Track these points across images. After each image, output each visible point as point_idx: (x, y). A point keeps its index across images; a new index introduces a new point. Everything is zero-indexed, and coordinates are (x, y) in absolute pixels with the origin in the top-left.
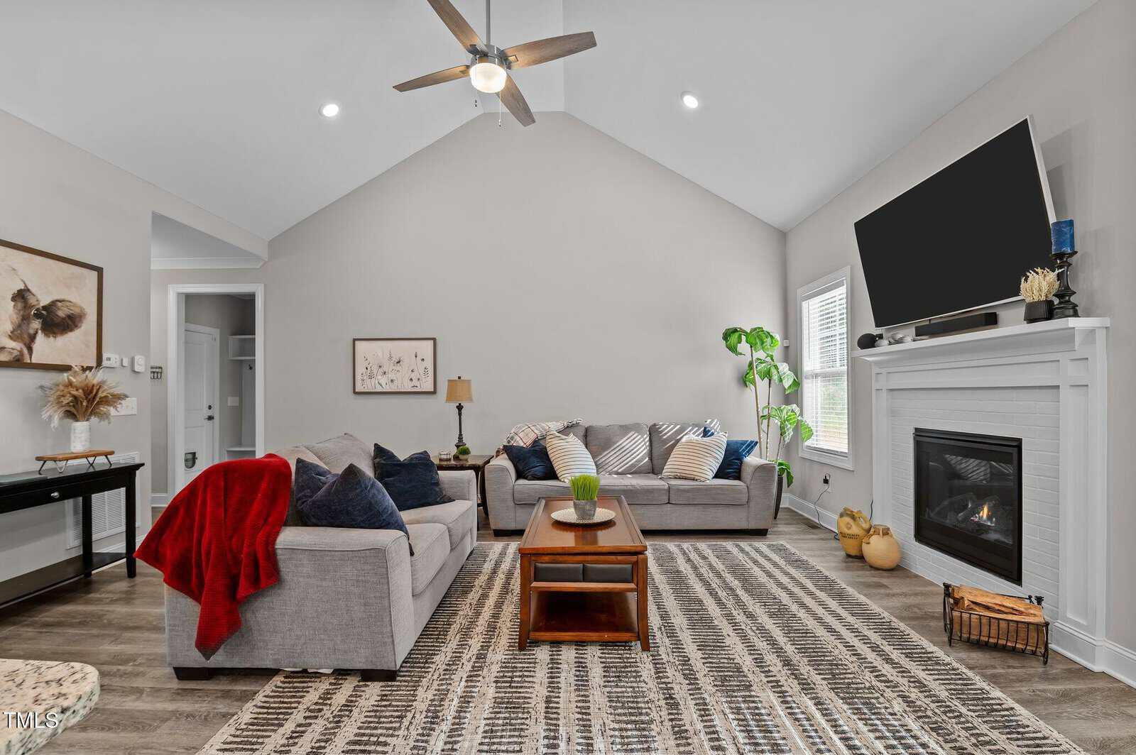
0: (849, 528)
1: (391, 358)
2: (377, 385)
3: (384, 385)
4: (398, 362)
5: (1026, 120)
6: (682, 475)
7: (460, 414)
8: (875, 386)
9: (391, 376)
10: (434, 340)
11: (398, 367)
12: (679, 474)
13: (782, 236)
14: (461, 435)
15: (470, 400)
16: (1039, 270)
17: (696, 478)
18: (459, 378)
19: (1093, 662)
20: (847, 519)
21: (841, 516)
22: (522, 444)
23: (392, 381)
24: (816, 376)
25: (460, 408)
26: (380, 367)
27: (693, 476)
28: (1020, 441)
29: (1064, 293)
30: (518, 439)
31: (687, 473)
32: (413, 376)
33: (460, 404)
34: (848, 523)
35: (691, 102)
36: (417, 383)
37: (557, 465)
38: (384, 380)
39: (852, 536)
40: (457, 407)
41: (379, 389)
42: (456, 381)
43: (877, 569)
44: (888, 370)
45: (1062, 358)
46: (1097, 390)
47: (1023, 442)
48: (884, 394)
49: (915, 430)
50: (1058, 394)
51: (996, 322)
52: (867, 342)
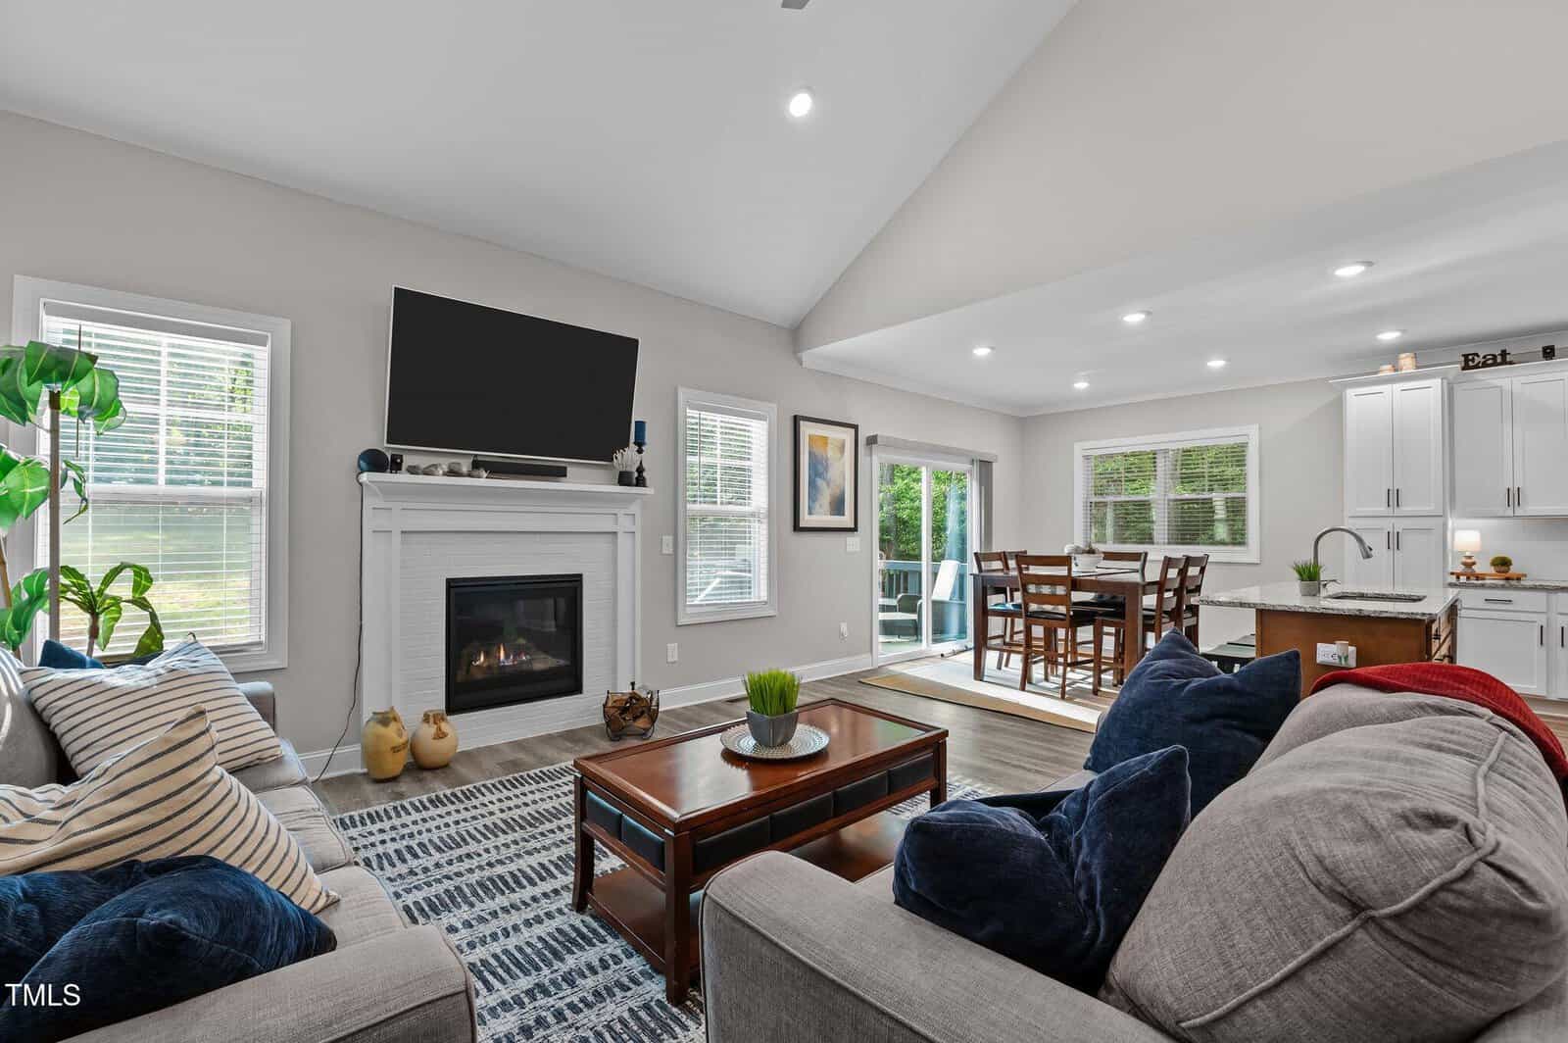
0: (401, 736)
29: (640, 469)
34: (398, 729)
39: (404, 746)
44: (405, 505)
45: (621, 512)
46: (638, 536)
47: (584, 577)
48: (397, 538)
49: (449, 581)
50: (616, 537)
51: (564, 475)
52: (376, 462)
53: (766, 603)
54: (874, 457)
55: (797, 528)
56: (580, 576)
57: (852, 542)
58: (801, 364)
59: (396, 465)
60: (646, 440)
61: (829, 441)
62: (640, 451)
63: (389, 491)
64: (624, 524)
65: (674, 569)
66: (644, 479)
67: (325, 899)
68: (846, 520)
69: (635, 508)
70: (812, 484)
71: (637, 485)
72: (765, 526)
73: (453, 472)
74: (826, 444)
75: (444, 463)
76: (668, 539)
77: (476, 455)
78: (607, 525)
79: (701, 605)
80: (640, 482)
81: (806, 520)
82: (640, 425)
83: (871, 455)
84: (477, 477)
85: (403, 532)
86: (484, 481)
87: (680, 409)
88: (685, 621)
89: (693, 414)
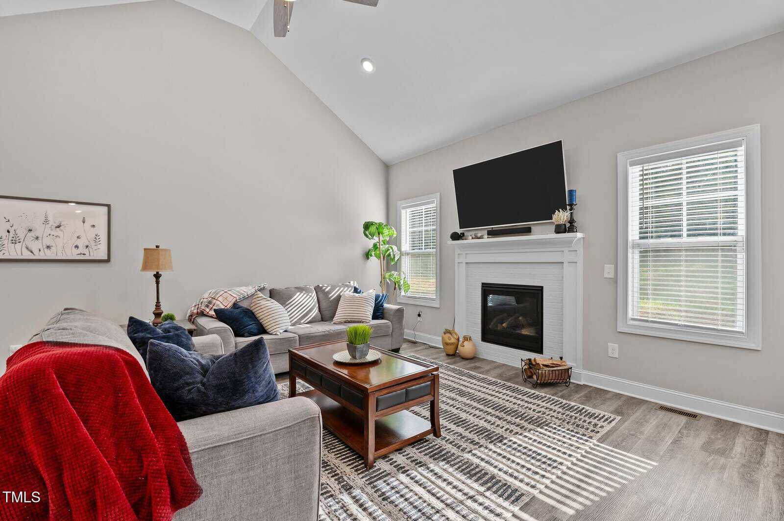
0: (450, 340)
1: (46, 221)
2: (25, 250)
3: (36, 251)
4: (59, 227)
5: (561, 141)
6: (351, 320)
7: (158, 283)
8: (457, 261)
9: (48, 241)
10: (109, 206)
11: (58, 232)
12: (349, 319)
13: (387, 167)
14: (158, 302)
15: (171, 268)
16: (560, 210)
17: (363, 320)
18: (157, 247)
19: (580, 381)
20: (448, 335)
21: (445, 333)
22: (223, 307)
23: (48, 247)
24: (408, 254)
25: (157, 276)
26: (30, 230)
27: (360, 320)
28: (542, 287)
29: (572, 221)
30: (219, 303)
31: (356, 318)
32: (80, 243)
33: (157, 273)
34: (449, 337)
35: (368, 67)
36: (86, 251)
37: (266, 323)
38: (35, 246)
39: (451, 344)
40: (155, 275)
41: (27, 255)
42: (154, 249)
43: (467, 359)
45: (564, 250)
46: (579, 265)
47: (544, 289)
48: (464, 266)
49: (482, 284)
50: (563, 266)
51: (531, 232)
52: (456, 237)
53: (744, 334)
59: (462, 237)
60: (576, 203)
62: (572, 209)
64: (567, 256)
65: (616, 289)
66: (575, 227)
69: (574, 247)
71: (570, 231)
73: (476, 238)
75: (475, 233)
76: (610, 267)
77: (488, 228)
78: (556, 257)
79: (648, 322)
80: (572, 229)
82: (572, 193)
84: (483, 238)
85: (467, 263)
86: (486, 240)
87: (620, 170)
88: (626, 329)
89: (639, 168)
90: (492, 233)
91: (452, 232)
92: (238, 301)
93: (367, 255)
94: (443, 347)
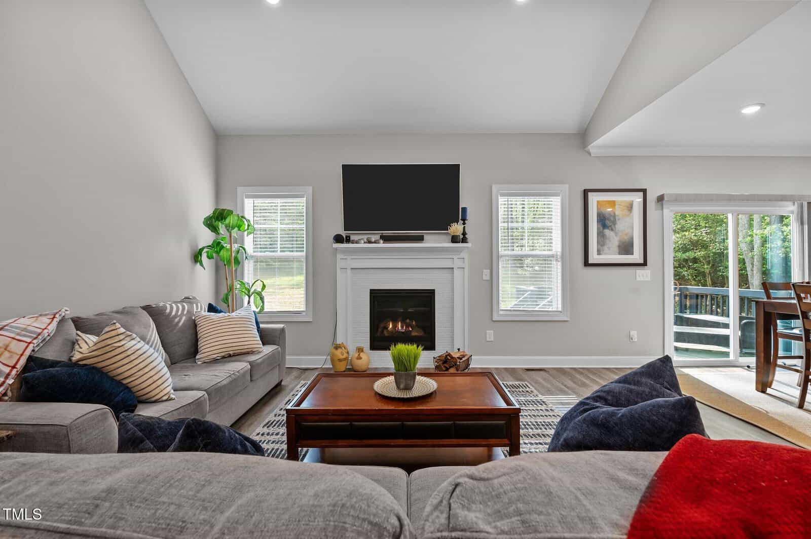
0: (343, 355)
5: (459, 164)
8: (339, 266)
16: (455, 223)
17: (254, 349)
24: (253, 258)
27: (250, 350)
29: (464, 234)
34: (341, 352)
39: (344, 359)
44: (353, 257)
45: (455, 257)
46: (466, 270)
47: (436, 291)
48: (349, 271)
49: (371, 290)
50: (453, 271)
51: (423, 240)
52: (338, 239)
53: (561, 312)
54: (666, 211)
55: (586, 264)
56: (434, 290)
57: (642, 274)
58: (590, 155)
59: (348, 240)
60: (468, 218)
61: (616, 204)
62: (464, 224)
63: (345, 251)
64: (457, 263)
65: (491, 288)
66: (466, 239)
67: (167, 397)
68: (637, 257)
69: (462, 255)
70: (601, 235)
71: (462, 242)
72: (560, 264)
73: (370, 242)
74: (615, 205)
75: (365, 237)
76: (486, 272)
77: (382, 233)
78: (447, 264)
79: (510, 310)
80: (464, 240)
81: (594, 258)
82: (464, 210)
83: (662, 209)
84: (378, 243)
85: (352, 269)
86: (382, 245)
87: (494, 197)
88: (498, 318)
89: (505, 199)
90: (386, 239)
91: (336, 234)
92: (36, 349)
93: (196, 257)
94: (331, 366)
